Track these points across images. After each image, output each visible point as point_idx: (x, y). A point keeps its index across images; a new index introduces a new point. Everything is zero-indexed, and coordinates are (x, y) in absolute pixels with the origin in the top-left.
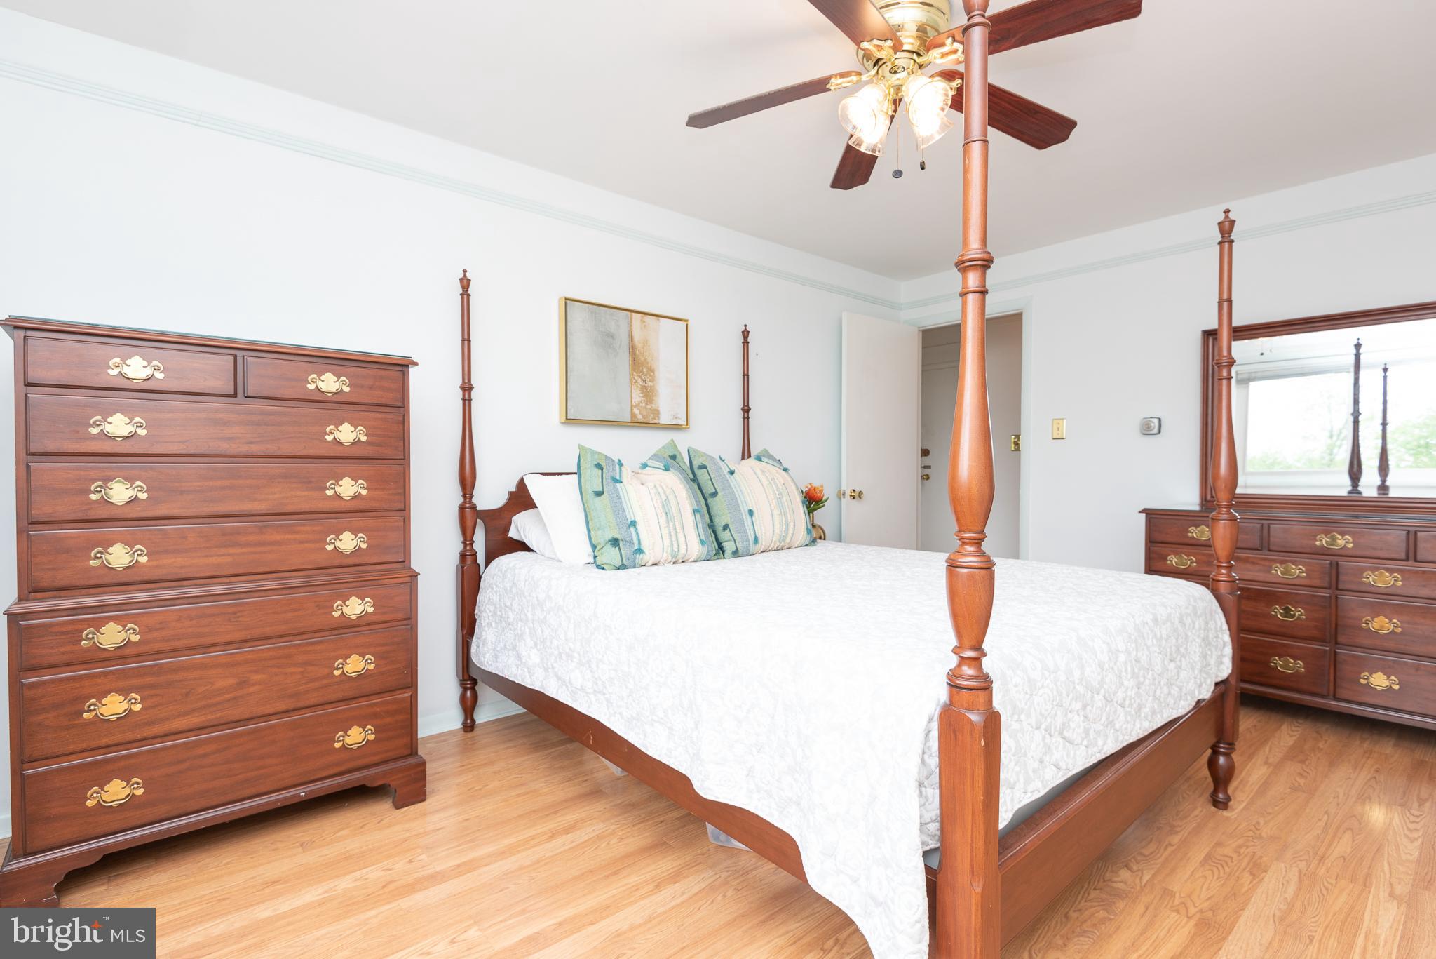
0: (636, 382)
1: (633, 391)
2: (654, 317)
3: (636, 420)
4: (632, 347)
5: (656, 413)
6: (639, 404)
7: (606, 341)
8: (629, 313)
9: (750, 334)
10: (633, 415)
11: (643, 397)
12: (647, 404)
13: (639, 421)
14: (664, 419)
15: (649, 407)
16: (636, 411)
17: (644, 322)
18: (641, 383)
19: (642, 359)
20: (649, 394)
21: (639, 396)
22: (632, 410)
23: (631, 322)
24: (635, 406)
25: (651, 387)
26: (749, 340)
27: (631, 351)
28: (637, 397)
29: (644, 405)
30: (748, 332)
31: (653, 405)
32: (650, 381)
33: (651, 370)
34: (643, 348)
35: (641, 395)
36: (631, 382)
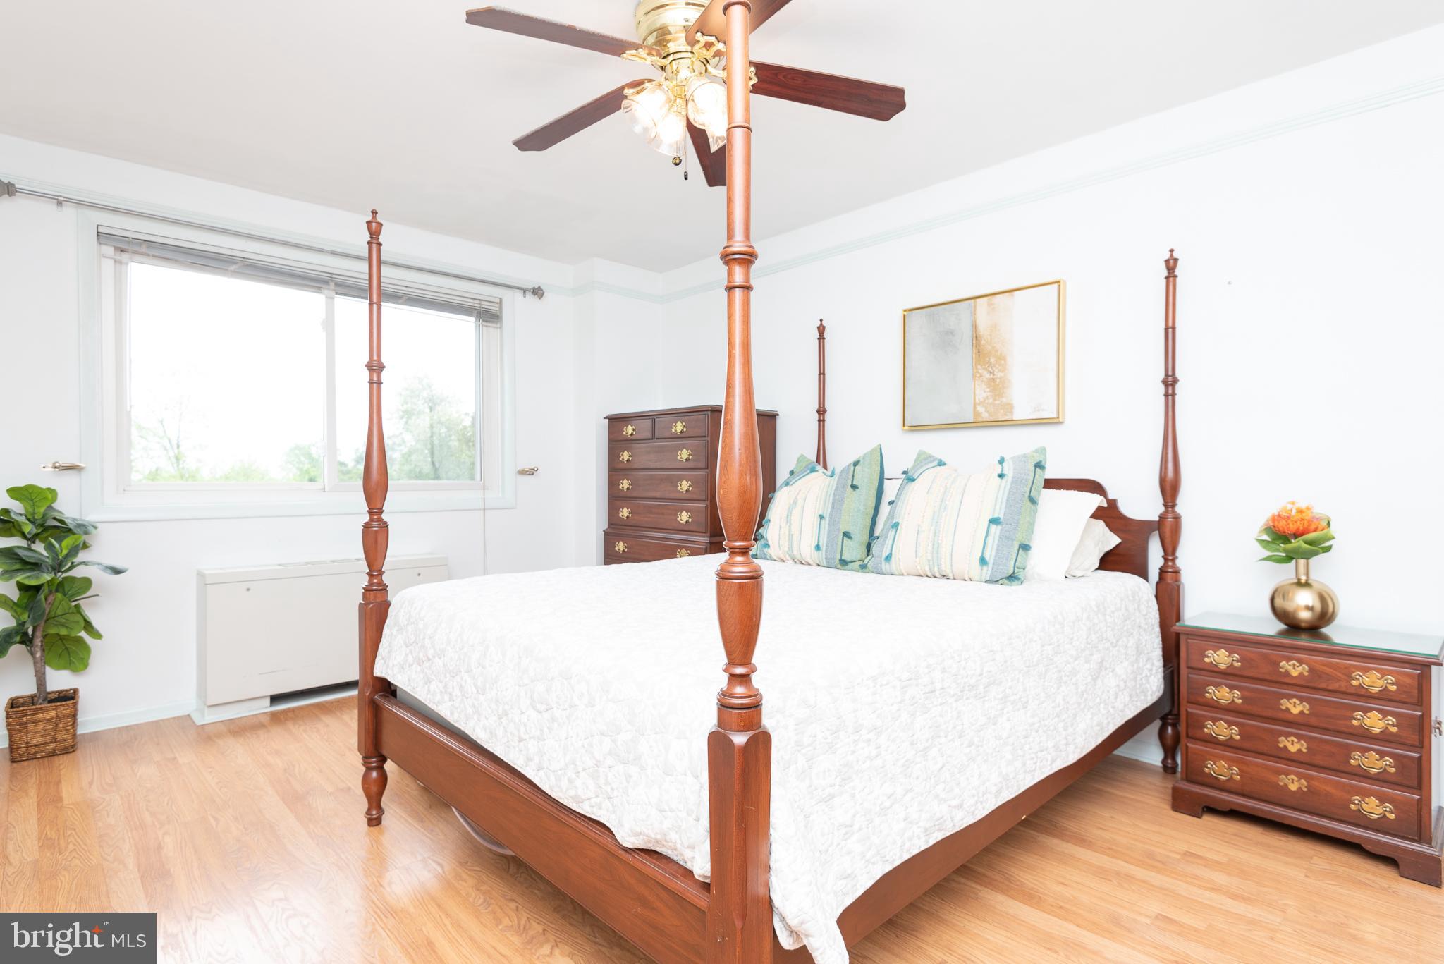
0: (981, 376)
1: (976, 386)
2: (1007, 294)
3: (980, 420)
4: (976, 338)
5: (1010, 407)
6: (984, 401)
7: (945, 341)
8: (973, 301)
9: (1179, 263)
10: (976, 413)
11: (990, 392)
12: (995, 400)
13: (985, 420)
14: (1018, 415)
15: (997, 402)
16: (980, 409)
17: (992, 304)
18: (988, 376)
19: (990, 348)
20: (997, 387)
21: (985, 392)
22: (975, 408)
23: (975, 311)
24: (979, 404)
25: (1001, 378)
26: (1177, 272)
27: (974, 342)
28: (982, 392)
29: (991, 401)
30: (1176, 260)
31: (1004, 400)
32: (1000, 371)
33: (1001, 358)
34: (991, 335)
35: (988, 390)
36: (974, 377)
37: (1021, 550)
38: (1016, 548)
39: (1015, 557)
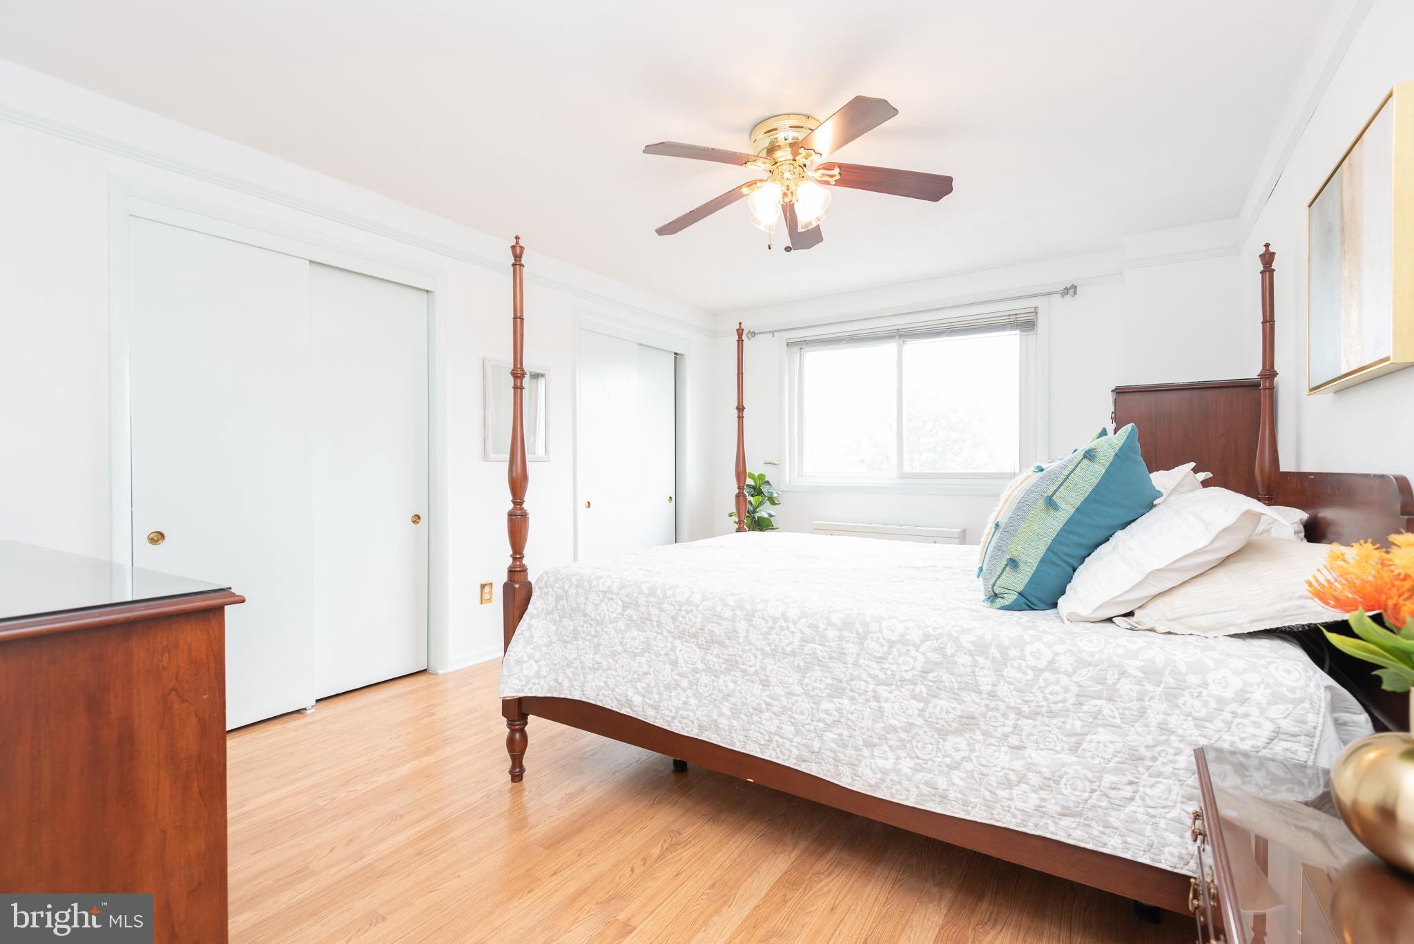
7: (1327, 243)
8: (1340, 168)
17: (1351, 165)
23: (1342, 184)
34: (1351, 220)
37: (1008, 568)
38: (1004, 562)
39: (998, 573)
